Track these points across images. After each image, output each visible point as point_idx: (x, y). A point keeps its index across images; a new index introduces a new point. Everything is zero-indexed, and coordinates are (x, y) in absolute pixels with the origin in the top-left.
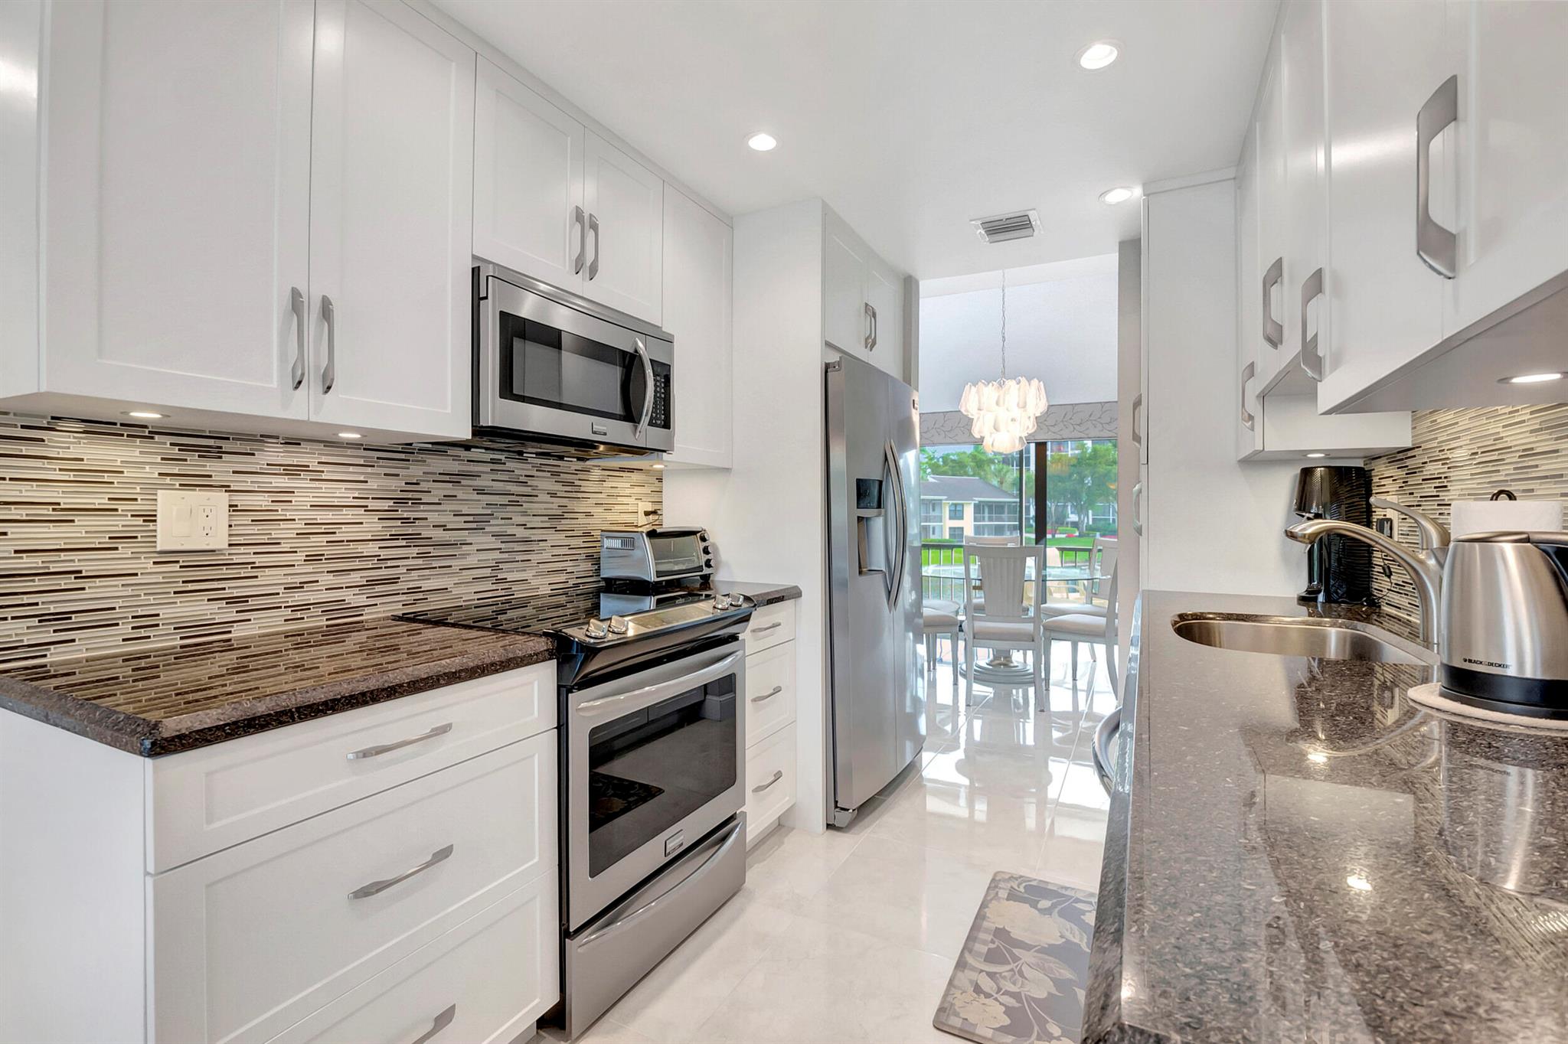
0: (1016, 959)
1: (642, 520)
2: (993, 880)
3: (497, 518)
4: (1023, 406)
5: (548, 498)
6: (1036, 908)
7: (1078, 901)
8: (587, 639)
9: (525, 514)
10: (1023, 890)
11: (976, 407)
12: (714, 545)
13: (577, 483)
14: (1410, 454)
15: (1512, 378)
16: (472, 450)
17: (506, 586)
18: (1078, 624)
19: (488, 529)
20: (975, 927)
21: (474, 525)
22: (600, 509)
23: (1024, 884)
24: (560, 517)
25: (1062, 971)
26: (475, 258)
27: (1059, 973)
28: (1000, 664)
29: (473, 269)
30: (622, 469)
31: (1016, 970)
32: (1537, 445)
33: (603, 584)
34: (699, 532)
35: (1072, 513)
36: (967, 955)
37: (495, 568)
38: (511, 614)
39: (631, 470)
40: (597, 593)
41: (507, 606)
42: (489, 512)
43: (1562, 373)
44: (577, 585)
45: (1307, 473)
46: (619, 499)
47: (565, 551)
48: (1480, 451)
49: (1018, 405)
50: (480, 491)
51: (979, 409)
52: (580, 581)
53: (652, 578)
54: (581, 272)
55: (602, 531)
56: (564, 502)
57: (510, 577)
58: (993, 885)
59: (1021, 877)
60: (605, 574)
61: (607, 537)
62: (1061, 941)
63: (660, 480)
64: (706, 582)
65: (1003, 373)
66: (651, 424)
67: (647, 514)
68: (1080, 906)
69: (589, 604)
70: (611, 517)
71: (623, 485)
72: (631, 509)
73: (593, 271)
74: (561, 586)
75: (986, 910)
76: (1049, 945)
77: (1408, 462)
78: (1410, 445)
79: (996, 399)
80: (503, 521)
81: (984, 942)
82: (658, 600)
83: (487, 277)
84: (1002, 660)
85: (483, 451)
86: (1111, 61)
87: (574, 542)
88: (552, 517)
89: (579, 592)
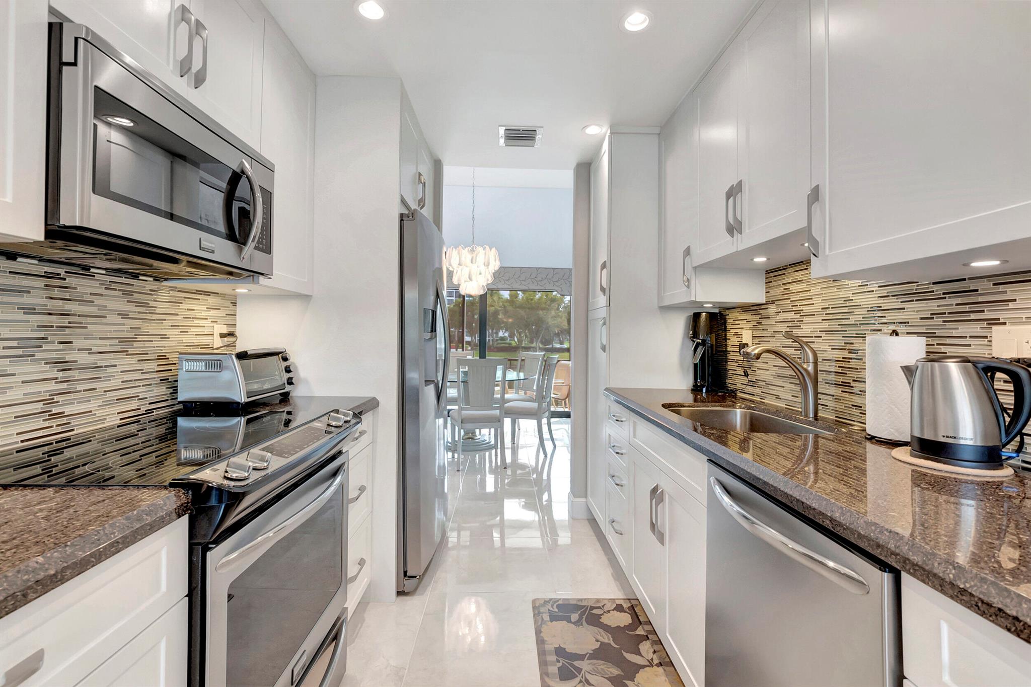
0: (579, 670)
1: (218, 342)
2: (534, 608)
3: (53, 342)
4: (487, 265)
5: (118, 319)
6: (571, 622)
7: (592, 608)
8: (226, 482)
9: (89, 337)
10: (557, 610)
11: (458, 262)
12: (293, 363)
13: (152, 304)
14: (763, 307)
15: (971, 263)
16: (19, 259)
17: (65, 420)
18: (518, 408)
19: (38, 356)
20: (542, 653)
21: (19, 352)
22: (176, 332)
23: (555, 605)
24: (133, 340)
25: (610, 670)
26: (52, 11)
27: (611, 673)
28: (469, 438)
29: (50, 25)
30: (199, 292)
31: (583, 680)
32: (885, 305)
33: (181, 406)
34: (280, 353)
35: (466, 336)
36: (547, 679)
37: (50, 402)
38: (68, 453)
39: (207, 293)
40: (172, 418)
41: (64, 444)
42: (42, 335)
43: (1000, 261)
44: (149, 411)
45: (697, 316)
46: (196, 321)
47: (138, 376)
48: (830, 307)
49: (484, 264)
50: (30, 310)
51: (459, 264)
52: (153, 406)
53: (243, 399)
54: (186, 76)
55: (180, 354)
56: (136, 323)
57: (68, 410)
58: (537, 612)
59: (551, 599)
60: (182, 396)
61: (187, 360)
62: (597, 645)
63: (234, 304)
64: (285, 398)
65: (473, 241)
66: (256, 248)
67: (222, 336)
68: (595, 611)
69: (162, 430)
70: (188, 339)
71: (200, 307)
72: (206, 331)
73: (199, 80)
74: (132, 414)
75: (542, 635)
76: (593, 650)
77: (761, 312)
78: (764, 302)
79: (471, 258)
80: (61, 347)
81: (553, 664)
82: (248, 420)
83: (76, 39)
84: (470, 437)
85: (36, 262)
86: (643, 28)
87: (146, 366)
88: (123, 340)
89: (152, 418)
